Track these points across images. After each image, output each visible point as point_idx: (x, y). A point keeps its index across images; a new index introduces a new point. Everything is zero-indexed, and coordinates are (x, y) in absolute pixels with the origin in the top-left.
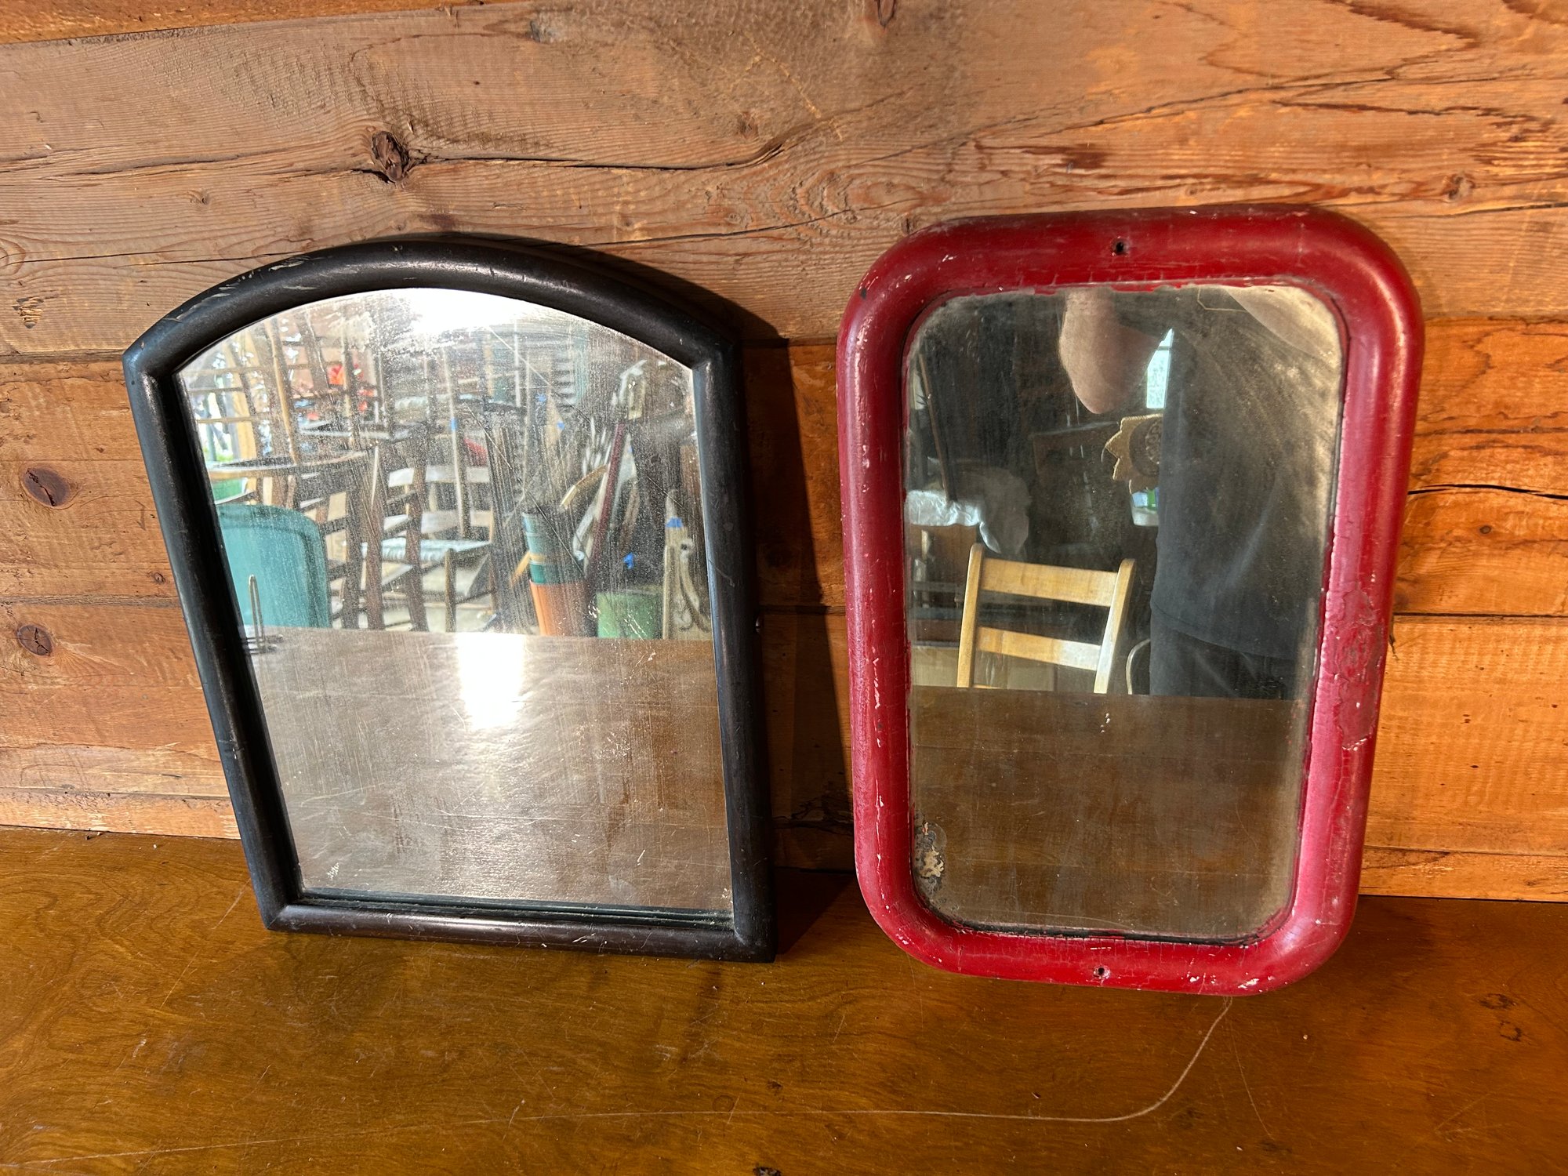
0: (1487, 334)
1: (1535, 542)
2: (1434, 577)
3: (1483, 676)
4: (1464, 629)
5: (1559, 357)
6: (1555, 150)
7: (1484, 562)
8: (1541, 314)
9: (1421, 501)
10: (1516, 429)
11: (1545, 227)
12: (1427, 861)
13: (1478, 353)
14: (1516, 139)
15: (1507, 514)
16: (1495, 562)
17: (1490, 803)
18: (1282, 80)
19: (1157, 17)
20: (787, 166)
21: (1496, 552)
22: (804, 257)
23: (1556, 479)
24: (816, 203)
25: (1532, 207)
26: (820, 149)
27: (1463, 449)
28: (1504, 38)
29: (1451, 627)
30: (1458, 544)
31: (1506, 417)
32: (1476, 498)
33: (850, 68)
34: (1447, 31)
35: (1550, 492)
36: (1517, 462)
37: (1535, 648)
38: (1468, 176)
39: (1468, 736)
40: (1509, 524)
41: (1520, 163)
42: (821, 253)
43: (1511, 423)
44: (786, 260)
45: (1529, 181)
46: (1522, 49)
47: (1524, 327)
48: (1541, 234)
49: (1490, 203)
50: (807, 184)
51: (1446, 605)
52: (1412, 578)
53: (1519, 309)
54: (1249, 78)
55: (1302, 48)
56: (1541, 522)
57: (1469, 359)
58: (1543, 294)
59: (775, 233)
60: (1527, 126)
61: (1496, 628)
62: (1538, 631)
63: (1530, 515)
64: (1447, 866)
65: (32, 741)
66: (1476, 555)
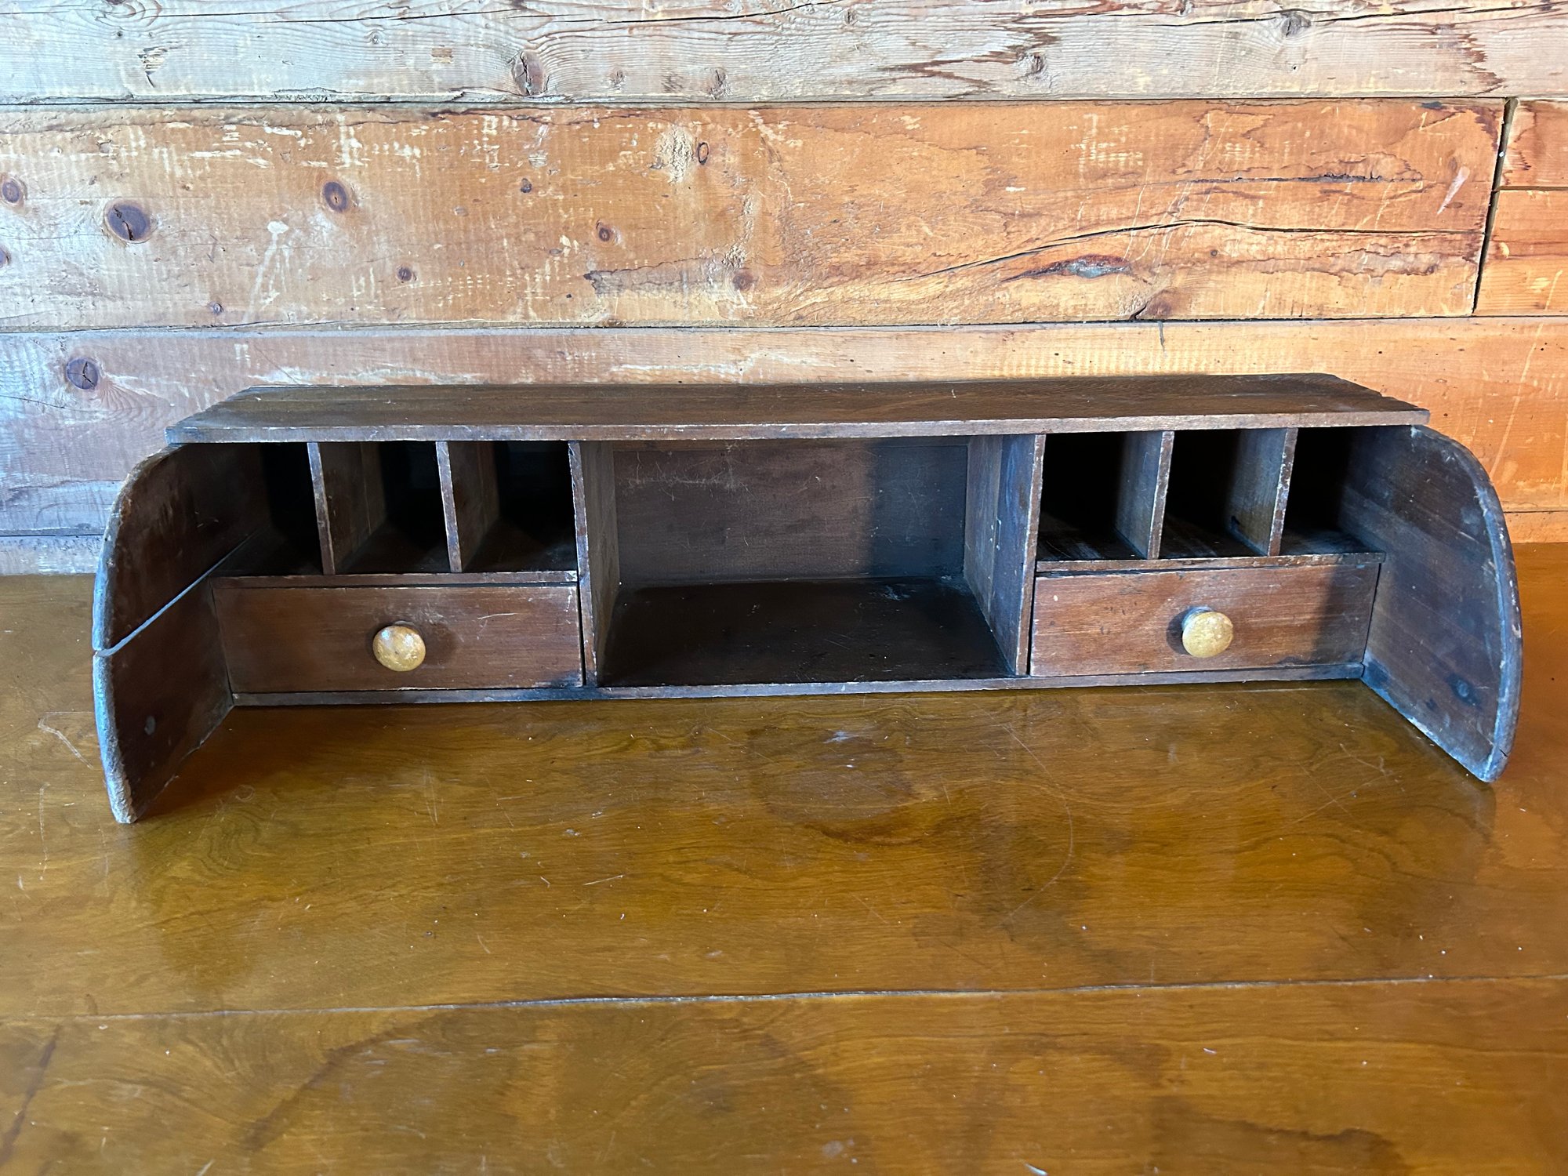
0: (1207, 112)
1: (1244, 262)
2: (1186, 289)
3: (1220, 366)
4: (1206, 331)
5: (1246, 130)
7: (1214, 277)
10: (1227, 180)
11: (1236, 35)
13: (1202, 125)
15: (1227, 240)
16: (1220, 278)
21: (1220, 271)
22: (776, 38)
23: (1254, 215)
25: (1227, 22)
27: (1197, 194)
29: (1198, 330)
30: (1199, 264)
32: (1207, 228)
35: (1250, 225)
40: (1227, 249)
44: (764, 40)
48: (1233, 41)
49: (1203, 18)
52: (1173, 290)
56: (1247, 247)
58: (1237, 82)
59: (757, 18)
61: (1225, 329)
62: (1250, 332)
63: (1239, 242)
65: (57, 479)
66: (1210, 272)
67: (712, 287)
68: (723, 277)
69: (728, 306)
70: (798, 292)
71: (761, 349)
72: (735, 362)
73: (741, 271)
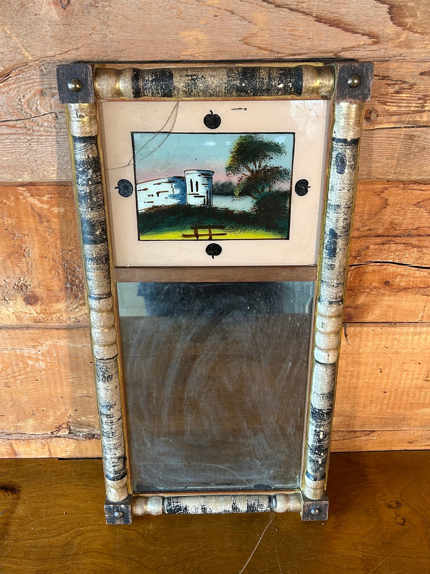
0: (386, 189)
1: (409, 288)
2: (364, 305)
3: (388, 350)
4: (378, 329)
5: (419, 201)
6: (416, 99)
7: (386, 298)
8: (411, 179)
9: (358, 269)
10: (400, 235)
11: (411, 137)
12: (365, 435)
13: (382, 198)
14: (397, 92)
15: (397, 275)
16: (392, 298)
17: (392, 408)
18: (283, 55)
19: (216, 16)
20: (14, 86)
21: (392, 294)
22: (30, 137)
23: (418, 259)
24: (34, 108)
25: (405, 127)
26: (34, 77)
27: (376, 245)
28: (391, 39)
29: (373, 328)
30: (375, 290)
31: (395, 229)
32: (382, 268)
33: (46, 32)
34: (363, 34)
35: (416, 265)
36: (401, 251)
37: (410, 337)
38: (375, 110)
39: (382, 379)
40: (398, 280)
41: (399, 105)
42: (39, 135)
43: (398, 232)
44: (19, 139)
45: (404, 114)
46: (400, 46)
47: (402, 186)
48: (409, 141)
49: (386, 125)
50: (28, 97)
51: (370, 318)
52: (354, 306)
53: (400, 177)
54: (266, 52)
55: (292, 39)
56: (412, 279)
57: (377, 201)
58: (411, 170)
59: (11, 123)
60: (402, 86)
61: (393, 329)
62: (412, 329)
63: (407, 276)
64: (374, 437)
66: (383, 295)
67: (8, 303)
68: (16, 297)
69: (23, 315)
70: (75, 306)
71: (52, 339)
72: (34, 347)
73: (29, 293)
